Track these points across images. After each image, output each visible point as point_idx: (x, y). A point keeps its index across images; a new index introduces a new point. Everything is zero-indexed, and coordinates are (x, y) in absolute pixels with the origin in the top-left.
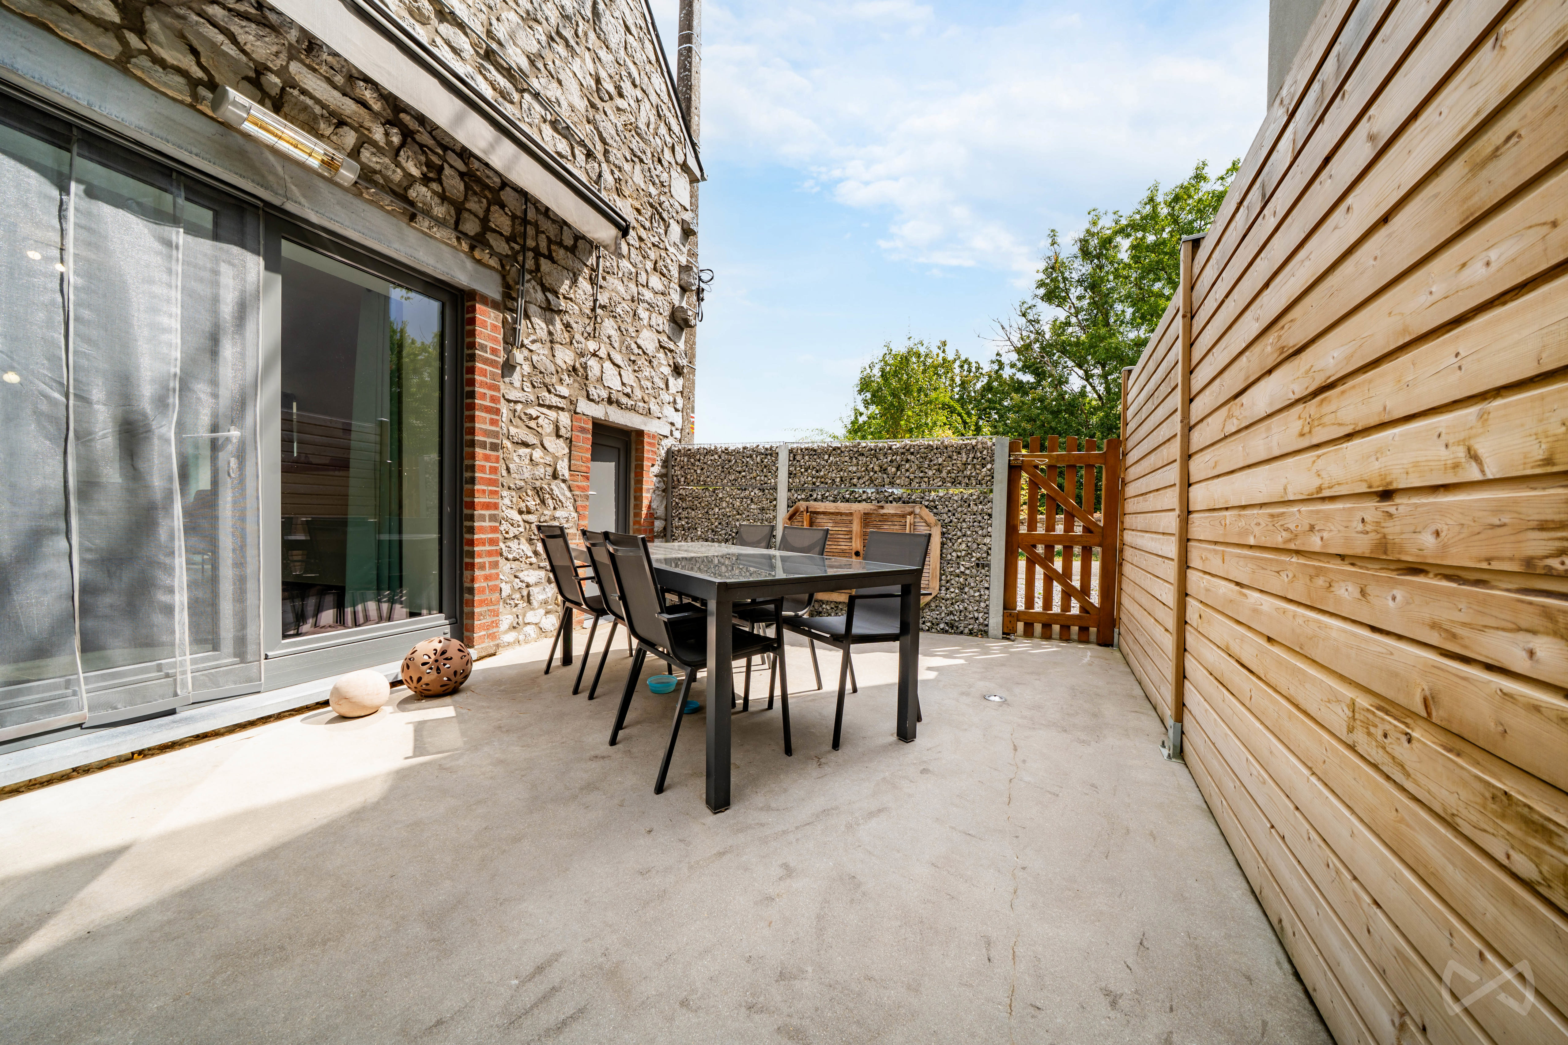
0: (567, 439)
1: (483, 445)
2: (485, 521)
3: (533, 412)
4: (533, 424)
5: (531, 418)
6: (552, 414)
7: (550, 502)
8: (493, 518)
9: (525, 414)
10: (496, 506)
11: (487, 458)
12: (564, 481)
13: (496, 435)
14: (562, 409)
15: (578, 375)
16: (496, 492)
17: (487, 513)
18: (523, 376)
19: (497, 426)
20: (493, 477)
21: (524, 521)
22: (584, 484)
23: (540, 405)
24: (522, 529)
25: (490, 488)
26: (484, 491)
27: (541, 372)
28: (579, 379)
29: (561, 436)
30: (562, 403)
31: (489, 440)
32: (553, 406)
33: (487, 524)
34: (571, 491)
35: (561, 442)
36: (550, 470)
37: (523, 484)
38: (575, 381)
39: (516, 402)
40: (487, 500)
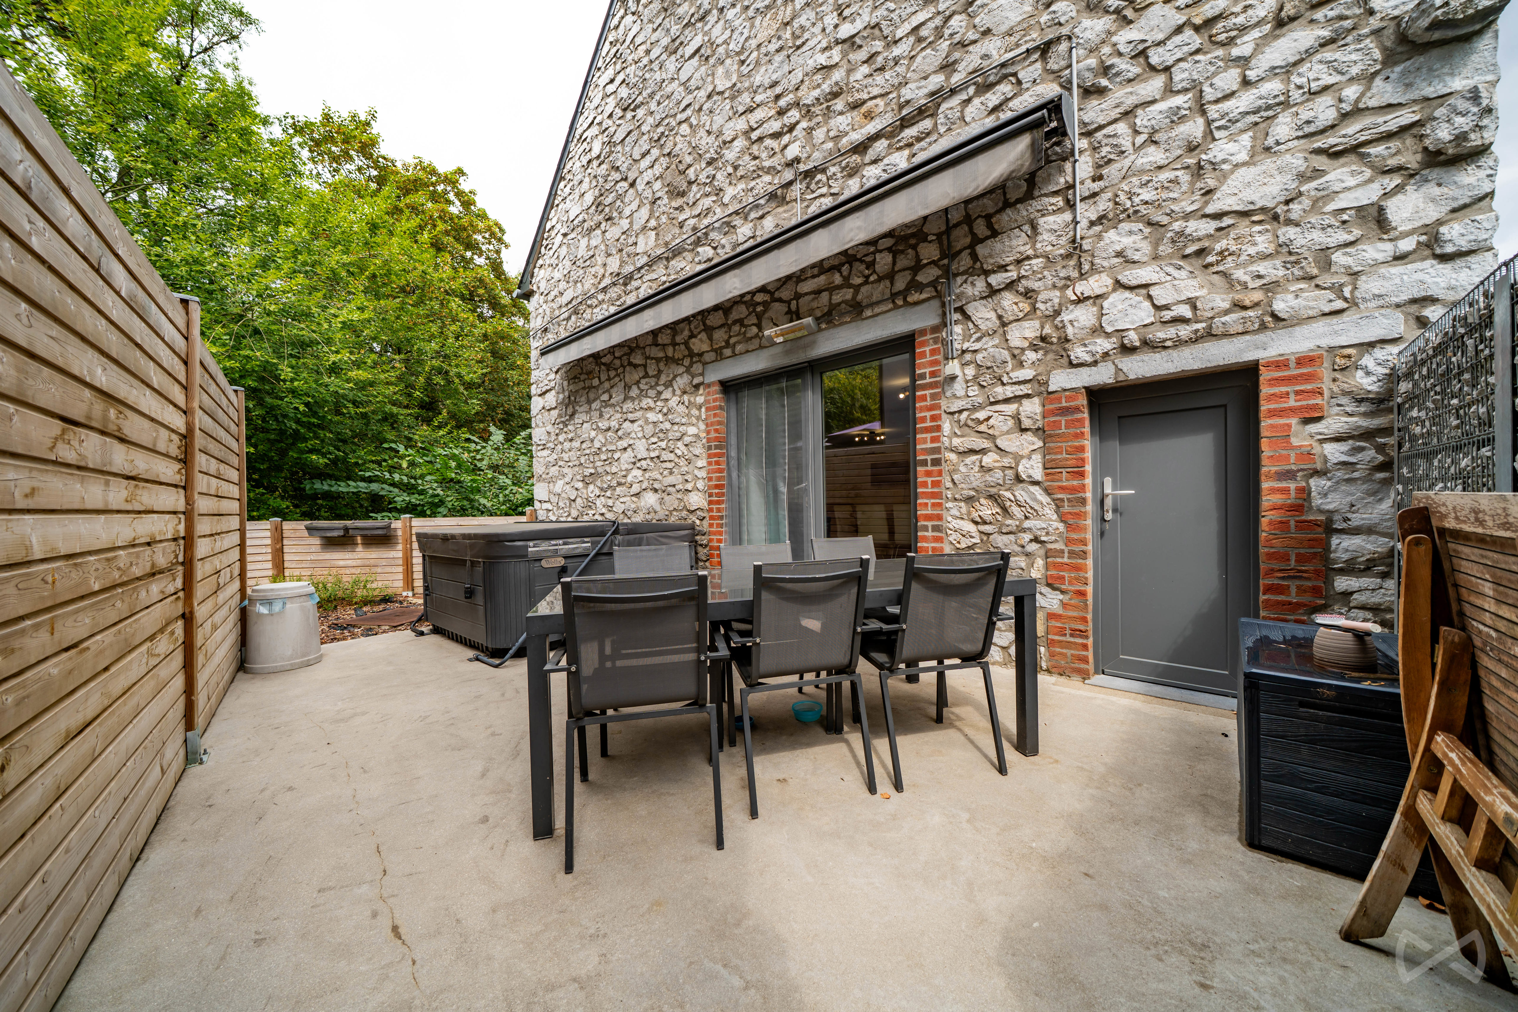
0: (1038, 429)
1: (924, 463)
2: (927, 531)
3: (981, 415)
4: (982, 428)
5: (980, 422)
6: (1010, 408)
7: (1015, 510)
8: (936, 528)
9: (973, 420)
10: (939, 518)
11: (928, 474)
12: (1036, 483)
13: (937, 450)
14: (1028, 396)
15: (1052, 343)
16: (940, 504)
17: (930, 524)
18: (967, 382)
19: (939, 441)
20: (936, 490)
21: (981, 532)
22: (1075, 483)
23: (992, 404)
24: (977, 540)
25: (933, 501)
26: (926, 504)
27: (988, 368)
28: (1054, 347)
29: (1026, 430)
30: (1025, 389)
31: (929, 458)
32: (1010, 398)
33: (930, 534)
34: (1049, 494)
35: (1029, 437)
36: (1010, 473)
37: (972, 493)
38: (1046, 354)
39: (960, 412)
40: (930, 512)
